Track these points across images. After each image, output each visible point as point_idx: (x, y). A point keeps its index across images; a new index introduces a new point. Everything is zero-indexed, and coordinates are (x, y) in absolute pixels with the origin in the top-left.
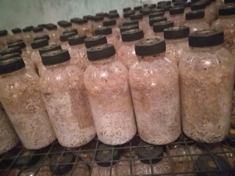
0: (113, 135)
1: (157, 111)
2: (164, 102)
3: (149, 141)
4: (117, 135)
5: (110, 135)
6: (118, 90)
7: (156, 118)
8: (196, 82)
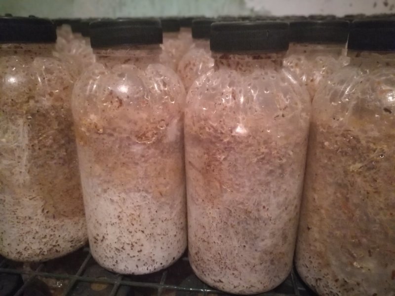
0: (122, 248)
1: (241, 206)
2: (261, 184)
3: (209, 279)
4: (132, 249)
5: (114, 246)
6: (149, 134)
7: (235, 223)
8: (354, 142)
